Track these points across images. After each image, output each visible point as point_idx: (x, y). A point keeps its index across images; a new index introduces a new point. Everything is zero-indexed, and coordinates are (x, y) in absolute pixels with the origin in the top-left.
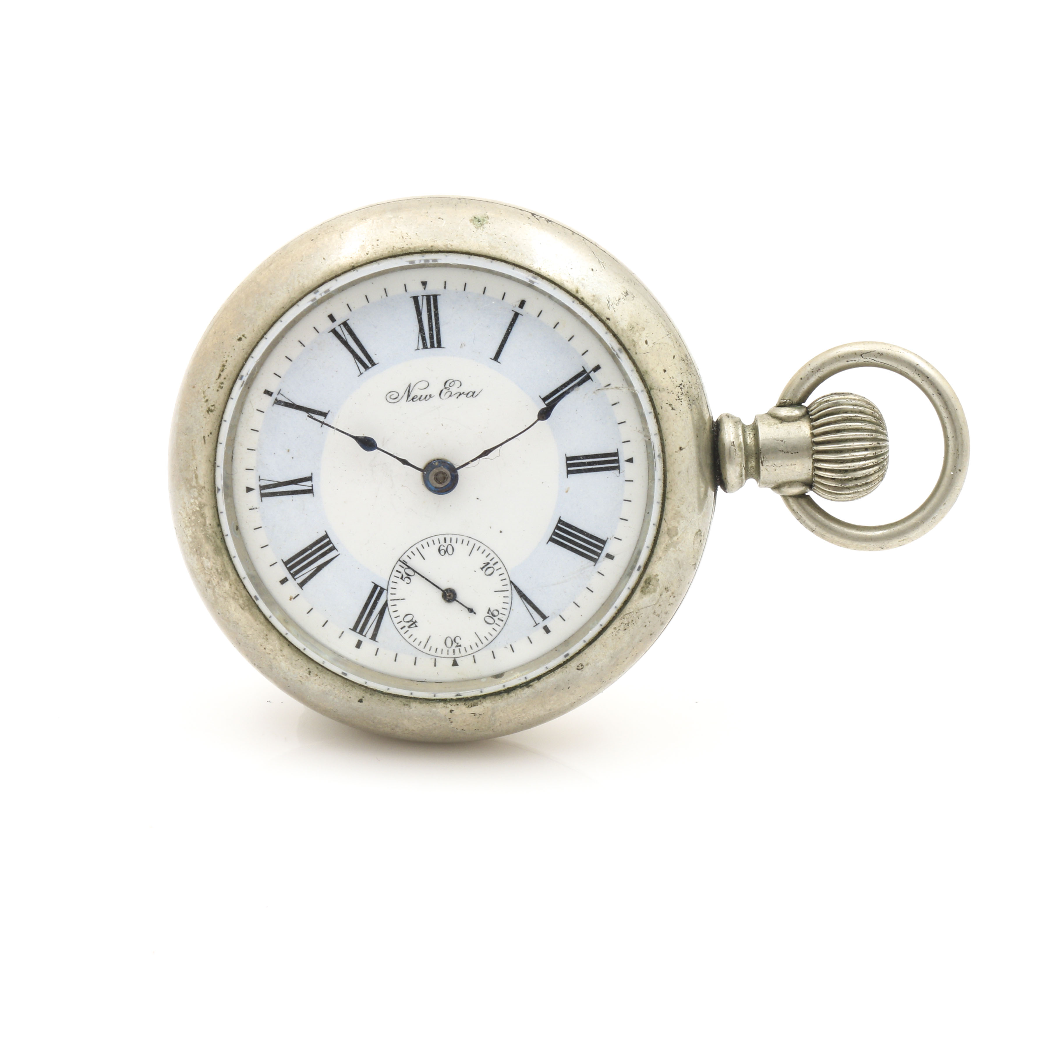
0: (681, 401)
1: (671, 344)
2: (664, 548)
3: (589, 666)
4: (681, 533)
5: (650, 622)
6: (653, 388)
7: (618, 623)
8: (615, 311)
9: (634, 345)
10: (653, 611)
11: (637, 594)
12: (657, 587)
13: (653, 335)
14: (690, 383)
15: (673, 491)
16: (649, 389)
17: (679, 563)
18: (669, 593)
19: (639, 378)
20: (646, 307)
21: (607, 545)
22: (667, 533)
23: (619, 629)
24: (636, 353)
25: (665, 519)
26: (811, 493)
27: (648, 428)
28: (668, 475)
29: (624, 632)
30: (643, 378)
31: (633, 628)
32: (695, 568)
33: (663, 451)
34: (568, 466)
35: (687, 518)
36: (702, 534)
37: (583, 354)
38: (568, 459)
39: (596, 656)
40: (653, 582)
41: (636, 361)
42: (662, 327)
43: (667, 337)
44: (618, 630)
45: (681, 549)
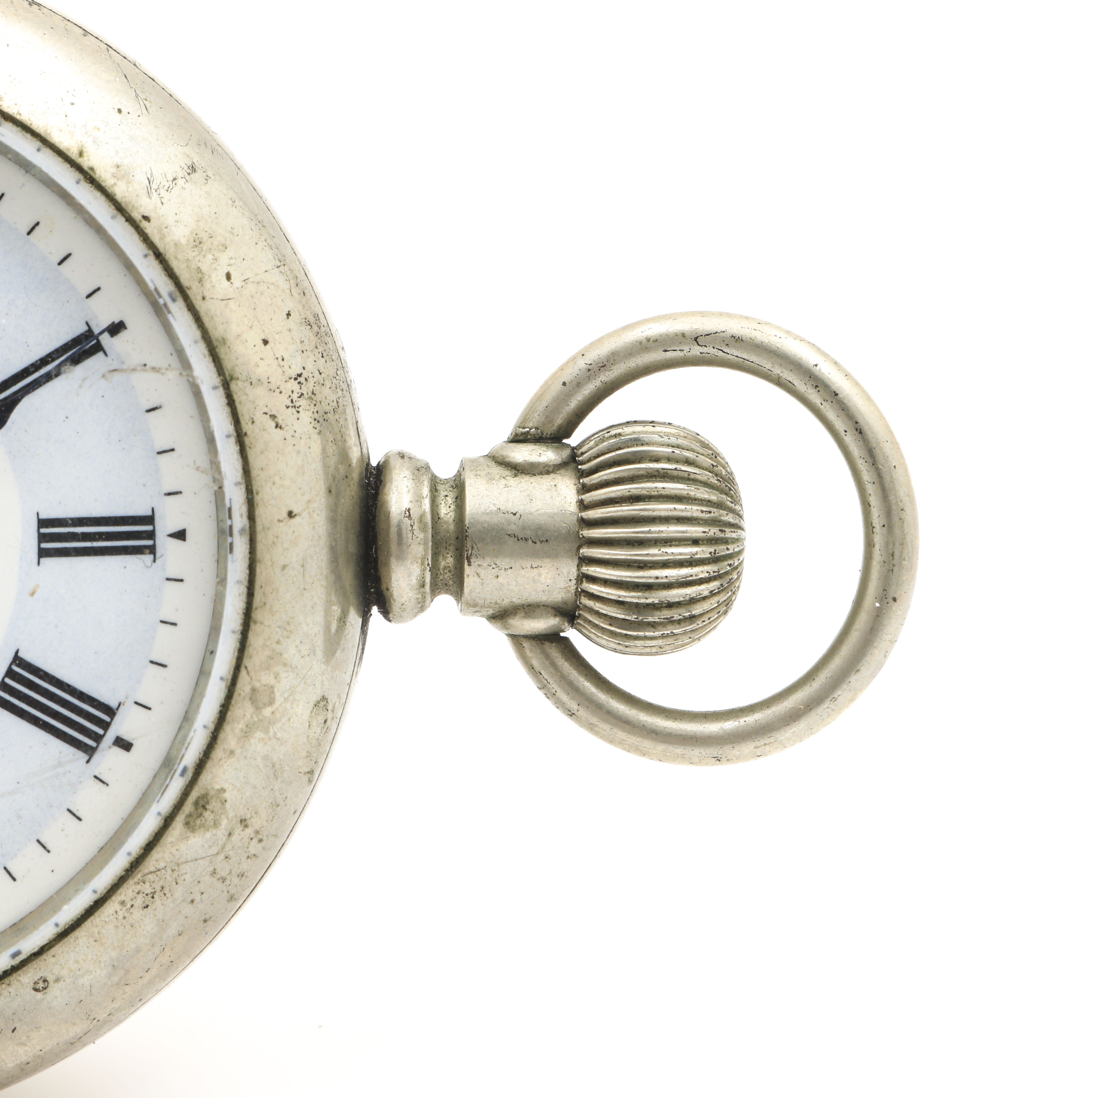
0: (298, 412)
1: (284, 285)
2: (242, 730)
3: (61, 984)
4: (282, 700)
5: (202, 893)
6: (235, 376)
7: (130, 891)
8: (162, 204)
9: (200, 281)
10: (211, 869)
11: (174, 829)
12: (223, 817)
13: (245, 262)
14: (320, 374)
15: (267, 607)
16: (228, 379)
17: (273, 766)
18: (249, 831)
19: (206, 352)
20: (234, 202)
21: (117, 718)
22: (251, 699)
23: (132, 906)
24: (204, 298)
25: (246, 667)
26: (571, 634)
27: (219, 463)
28: (258, 570)
29: (141, 912)
30: (216, 353)
31: (163, 905)
32: (310, 781)
33: (251, 517)
34: (42, 538)
35: (297, 667)
36: (330, 708)
37: (89, 296)
38: (43, 523)
39: (77, 962)
40: (214, 804)
41: (202, 313)
42: (268, 248)
43: (277, 270)
44: (129, 906)
45: (279, 735)
